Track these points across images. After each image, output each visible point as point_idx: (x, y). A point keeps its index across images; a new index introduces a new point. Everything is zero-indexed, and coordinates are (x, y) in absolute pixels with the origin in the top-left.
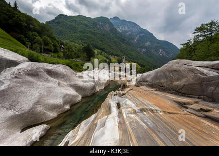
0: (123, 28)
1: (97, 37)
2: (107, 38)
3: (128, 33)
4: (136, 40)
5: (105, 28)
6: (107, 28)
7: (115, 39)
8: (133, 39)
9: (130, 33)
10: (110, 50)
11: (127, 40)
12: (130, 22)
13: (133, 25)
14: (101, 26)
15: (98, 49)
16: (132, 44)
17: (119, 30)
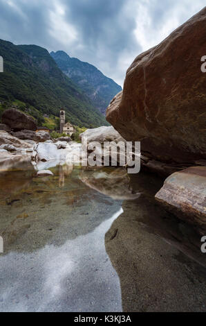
0: (74, 72)
1: (21, 78)
2: (42, 82)
3: (82, 81)
4: (95, 94)
5: (40, 65)
6: (43, 65)
7: (59, 87)
8: (91, 91)
9: (86, 81)
10: (47, 105)
11: (81, 92)
12: (85, 64)
13: (91, 70)
14: (31, 61)
15: (21, 100)
16: (89, 99)
17: (67, 75)
